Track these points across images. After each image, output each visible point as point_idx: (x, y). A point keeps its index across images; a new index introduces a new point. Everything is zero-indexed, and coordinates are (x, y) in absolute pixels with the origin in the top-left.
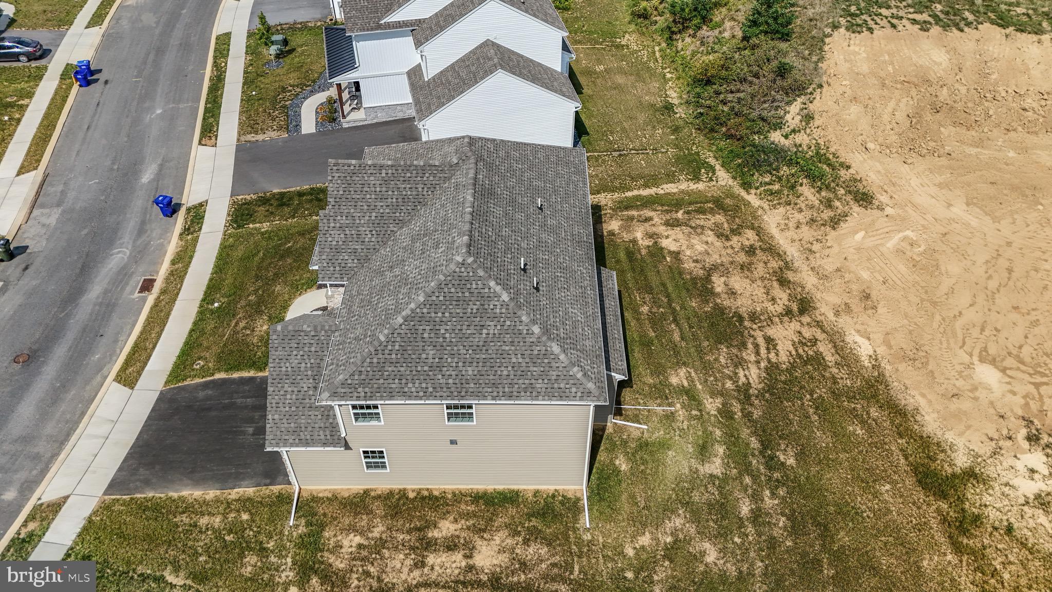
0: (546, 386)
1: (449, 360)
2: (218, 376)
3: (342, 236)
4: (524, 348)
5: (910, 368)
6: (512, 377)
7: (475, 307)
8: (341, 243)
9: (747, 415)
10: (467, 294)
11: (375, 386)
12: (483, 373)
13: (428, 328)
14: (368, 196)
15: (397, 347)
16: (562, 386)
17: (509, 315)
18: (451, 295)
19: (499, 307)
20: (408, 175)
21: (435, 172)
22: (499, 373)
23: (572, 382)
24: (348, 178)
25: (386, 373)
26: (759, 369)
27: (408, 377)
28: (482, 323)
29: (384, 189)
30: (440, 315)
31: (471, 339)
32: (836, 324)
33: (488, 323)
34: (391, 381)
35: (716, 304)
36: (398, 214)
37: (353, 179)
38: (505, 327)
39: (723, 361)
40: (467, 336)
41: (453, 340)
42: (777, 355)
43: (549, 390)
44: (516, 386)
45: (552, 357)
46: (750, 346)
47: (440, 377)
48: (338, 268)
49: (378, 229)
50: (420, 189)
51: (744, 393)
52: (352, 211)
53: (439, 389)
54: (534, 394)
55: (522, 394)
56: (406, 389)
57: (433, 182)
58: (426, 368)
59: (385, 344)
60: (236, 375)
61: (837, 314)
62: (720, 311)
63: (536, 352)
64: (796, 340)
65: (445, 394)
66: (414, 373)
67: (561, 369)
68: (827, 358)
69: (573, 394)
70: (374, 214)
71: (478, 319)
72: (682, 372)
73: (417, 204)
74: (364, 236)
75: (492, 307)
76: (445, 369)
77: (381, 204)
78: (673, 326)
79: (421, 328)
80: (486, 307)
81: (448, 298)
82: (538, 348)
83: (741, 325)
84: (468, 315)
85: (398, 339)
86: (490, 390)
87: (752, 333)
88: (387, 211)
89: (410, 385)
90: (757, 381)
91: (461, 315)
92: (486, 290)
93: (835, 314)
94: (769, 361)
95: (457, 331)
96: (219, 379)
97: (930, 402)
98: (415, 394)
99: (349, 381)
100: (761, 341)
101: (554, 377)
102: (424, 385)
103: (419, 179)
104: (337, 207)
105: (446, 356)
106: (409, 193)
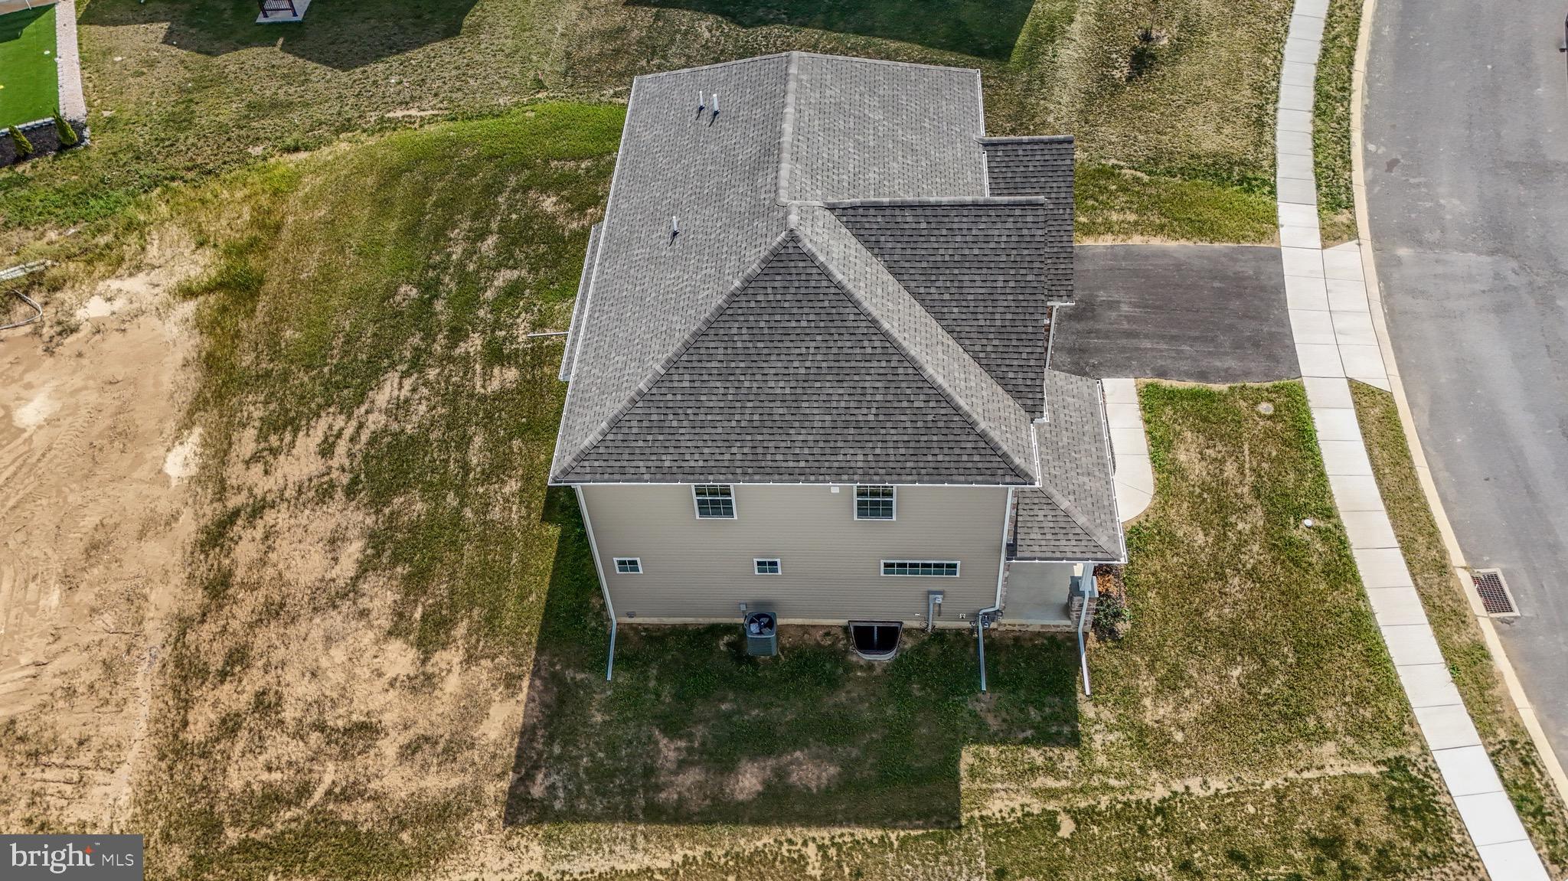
9: (429, 336)
26: (373, 402)
32: (190, 501)
35: (377, 512)
39: (423, 408)
42: (330, 427)
46: (365, 437)
51: (416, 365)
61: (175, 517)
62: (379, 500)
64: (282, 458)
68: (256, 432)
72: (495, 385)
78: (475, 461)
83: (358, 476)
87: (347, 463)
90: (388, 383)
93: (176, 520)
94: (349, 417)
100: (342, 447)
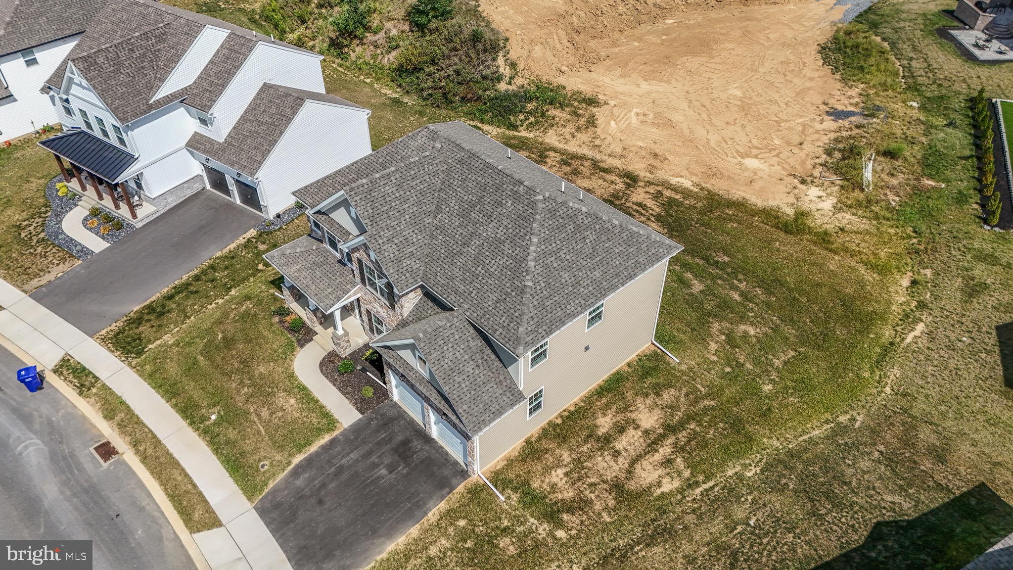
0: (645, 257)
1: (580, 274)
2: (297, 459)
3: (394, 246)
4: (617, 239)
5: (718, 180)
6: (623, 263)
7: (571, 227)
8: (397, 253)
10: (561, 220)
11: (548, 321)
12: (606, 270)
13: (553, 259)
14: (393, 204)
15: (543, 285)
16: (653, 251)
17: (594, 221)
18: (551, 226)
19: (585, 218)
20: (413, 172)
21: (430, 161)
22: (614, 265)
23: (656, 246)
24: (369, 197)
25: (548, 308)
27: (564, 302)
28: (582, 236)
29: (402, 192)
30: (554, 245)
31: (584, 251)
32: (657, 178)
33: (586, 234)
34: (555, 312)
36: (424, 208)
37: (373, 195)
38: (598, 231)
40: (579, 250)
41: (573, 258)
42: (653, 210)
43: (648, 259)
44: (629, 268)
45: (636, 235)
47: (582, 289)
48: (408, 275)
49: (417, 227)
50: (428, 180)
52: (389, 222)
53: (587, 299)
54: (643, 267)
55: (636, 271)
56: (568, 312)
57: (434, 170)
58: (570, 289)
59: (534, 287)
60: (314, 448)
63: (625, 238)
64: (651, 197)
65: (593, 300)
66: (565, 296)
67: (646, 240)
68: (676, 198)
69: (663, 253)
70: (407, 217)
71: (579, 234)
73: (433, 192)
74: (411, 238)
75: (581, 221)
76: (582, 282)
77: (407, 205)
79: (548, 261)
80: (578, 223)
81: (551, 230)
82: (625, 234)
84: (571, 235)
85: (540, 278)
86: (616, 280)
88: (415, 209)
89: (569, 307)
91: (567, 238)
92: (571, 211)
93: (651, 173)
94: (653, 215)
95: (572, 251)
96: (301, 461)
97: (744, 191)
98: (576, 311)
99: (529, 329)
101: (646, 249)
102: (577, 302)
103: (422, 172)
104: (374, 225)
105: (576, 273)
106: (422, 187)
